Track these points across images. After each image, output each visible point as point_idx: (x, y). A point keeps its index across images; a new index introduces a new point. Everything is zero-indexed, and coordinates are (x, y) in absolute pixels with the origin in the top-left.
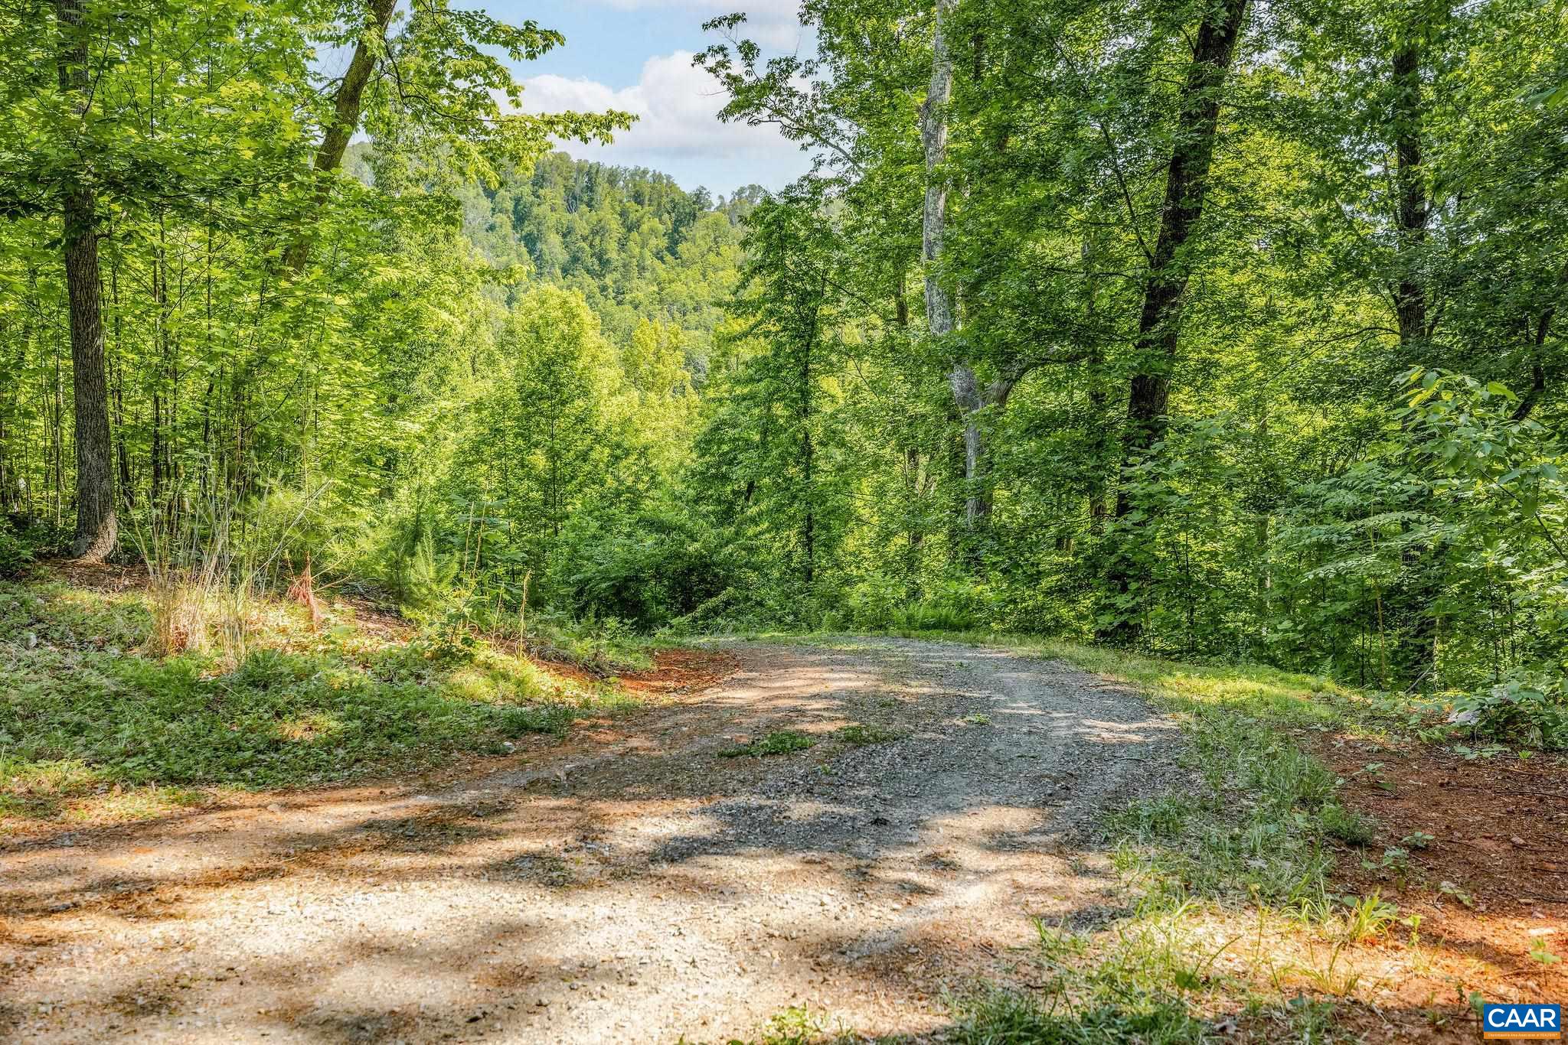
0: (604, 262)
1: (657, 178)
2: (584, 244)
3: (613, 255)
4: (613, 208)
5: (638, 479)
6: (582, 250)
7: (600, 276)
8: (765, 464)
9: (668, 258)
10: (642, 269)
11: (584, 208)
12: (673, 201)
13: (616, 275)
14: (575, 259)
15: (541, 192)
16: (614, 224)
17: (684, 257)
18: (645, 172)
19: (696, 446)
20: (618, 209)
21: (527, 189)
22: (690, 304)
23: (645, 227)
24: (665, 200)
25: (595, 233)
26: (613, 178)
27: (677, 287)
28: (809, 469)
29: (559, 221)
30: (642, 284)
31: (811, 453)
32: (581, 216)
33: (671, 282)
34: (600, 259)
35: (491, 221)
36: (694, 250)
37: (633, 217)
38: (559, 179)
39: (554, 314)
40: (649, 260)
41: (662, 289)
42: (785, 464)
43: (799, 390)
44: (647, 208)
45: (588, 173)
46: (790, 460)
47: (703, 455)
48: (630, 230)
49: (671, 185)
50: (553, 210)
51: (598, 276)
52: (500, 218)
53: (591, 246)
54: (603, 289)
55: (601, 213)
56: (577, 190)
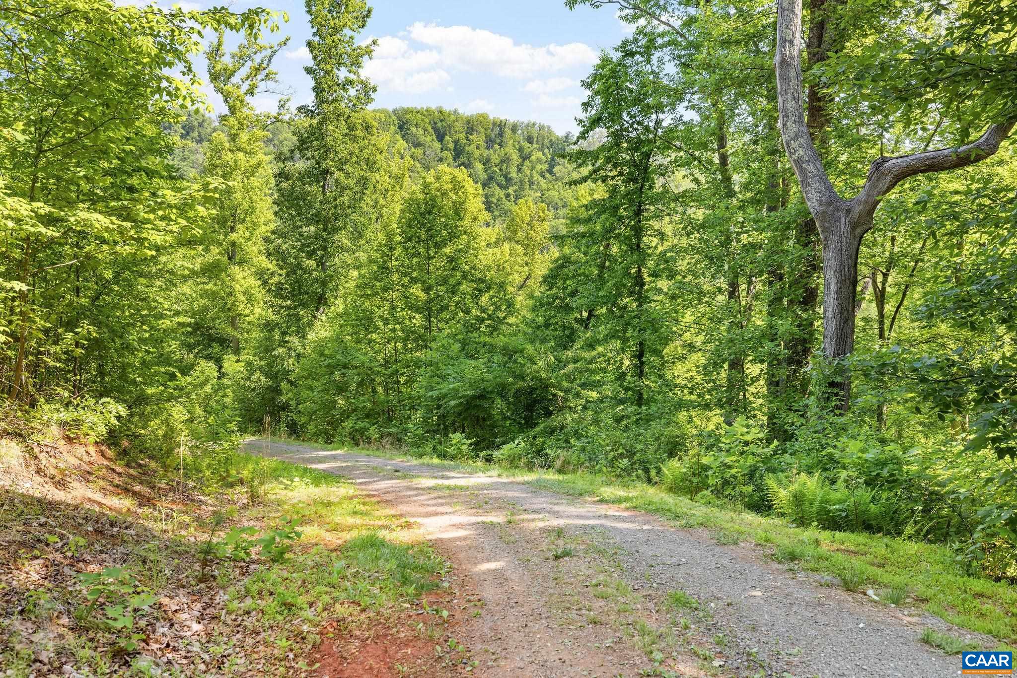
0: (509, 180)
1: (542, 128)
2: (496, 169)
3: (514, 175)
4: (514, 146)
5: (498, 308)
6: (494, 172)
7: (506, 188)
8: (601, 294)
9: (548, 175)
10: (531, 183)
11: (497, 146)
12: (551, 141)
13: (516, 187)
14: (491, 178)
15: (471, 137)
16: (515, 157)
17: (558, 175)
18: (534, 124)
19: (544, 281)
20: (517, 147)
21: (462, 136)
22: (560, 204)
23: (533, 158)
24: (546, 141)
25: (502, 161)
26: (514, 129)
27: (553, 193)
28: (642, 299)
29: (481, 155)
30: (531, 192)
31: (642, 285)
32: (495, 152)
33: (548, 190)
34: (506, 177)
35: (440, 155)
36: (564, 170)
37: (526, 151)
38: (482, 130)
39: (446, 187)
40: (536, 177)
41: (543, 195)
42: (620, 295)
43: (633, 227)
44: (535, 146)
45: (499, 126)
46: (625, 291)
47: (551, 288)
48: (524, 160)
49: (550, 132)
50: (478, 148)
51: (505, 188)
52: (446, 153)
53: (501, 170)
54: (508, 196)
55: (507, 149)
56: (493, 136)
